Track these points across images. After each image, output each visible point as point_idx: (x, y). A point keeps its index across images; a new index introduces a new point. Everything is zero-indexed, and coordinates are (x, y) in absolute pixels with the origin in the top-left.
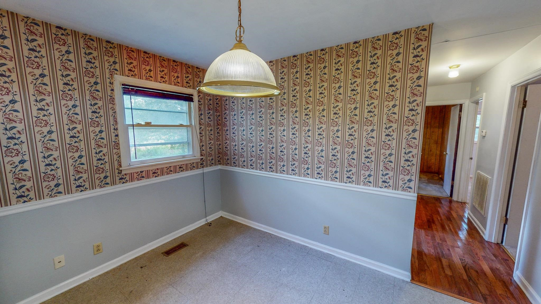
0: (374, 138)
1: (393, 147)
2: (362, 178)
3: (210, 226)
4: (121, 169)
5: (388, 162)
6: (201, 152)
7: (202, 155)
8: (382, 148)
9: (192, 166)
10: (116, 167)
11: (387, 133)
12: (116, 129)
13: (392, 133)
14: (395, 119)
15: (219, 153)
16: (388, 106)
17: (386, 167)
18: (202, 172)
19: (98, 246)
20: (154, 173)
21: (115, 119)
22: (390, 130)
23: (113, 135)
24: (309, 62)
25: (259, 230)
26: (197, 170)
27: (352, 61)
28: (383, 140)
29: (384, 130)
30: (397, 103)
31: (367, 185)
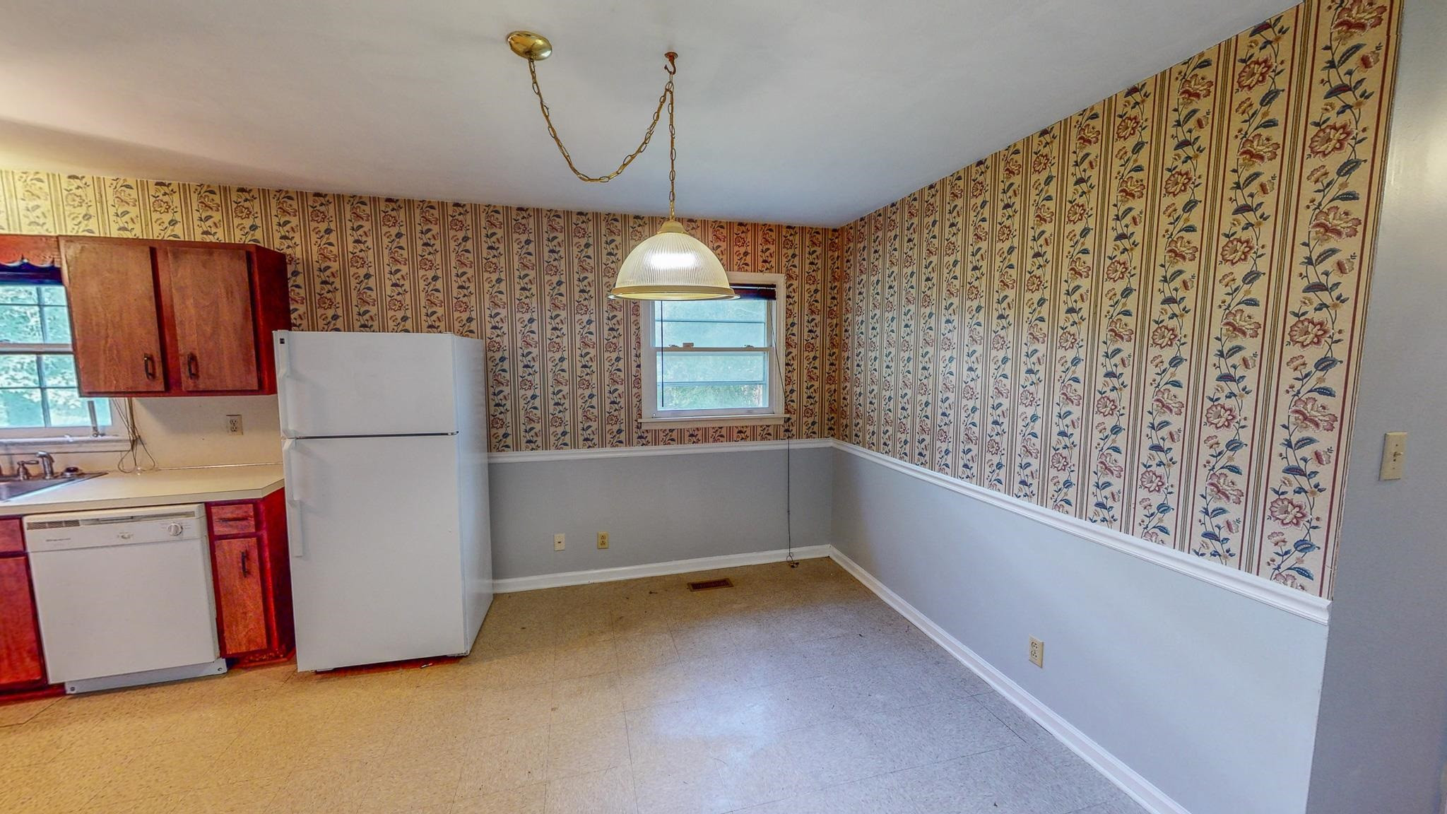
0: (1180, 386)
1: (1245, 419)
2: (1141, 512)
3: (793, 567)
4: (639, 421)
5: (1225, 471)
6: (786, 405)
7: (787, 411)
8: (1204, 419)
9: (765, 432)
10: (635, 418)
11: (1225, 371)
12: (638, 356)
13: (1239, 372)
14: (1253, 321)
15: (832, 410)
16: (1228, 279)
17: (1217, 487)
18: (786, 447)
19: (603, 537)
20: (692, 435)
21: (638, 337)
22: (1236, 358)
23: (634, 365)
24: (1012, 172)
25: (890, 608)
26: (775, 442)
27: (1121, 150)
28: (1210, 392)
29: (1213, 359)
30: (1263, 265)
31: (1154, 539)
